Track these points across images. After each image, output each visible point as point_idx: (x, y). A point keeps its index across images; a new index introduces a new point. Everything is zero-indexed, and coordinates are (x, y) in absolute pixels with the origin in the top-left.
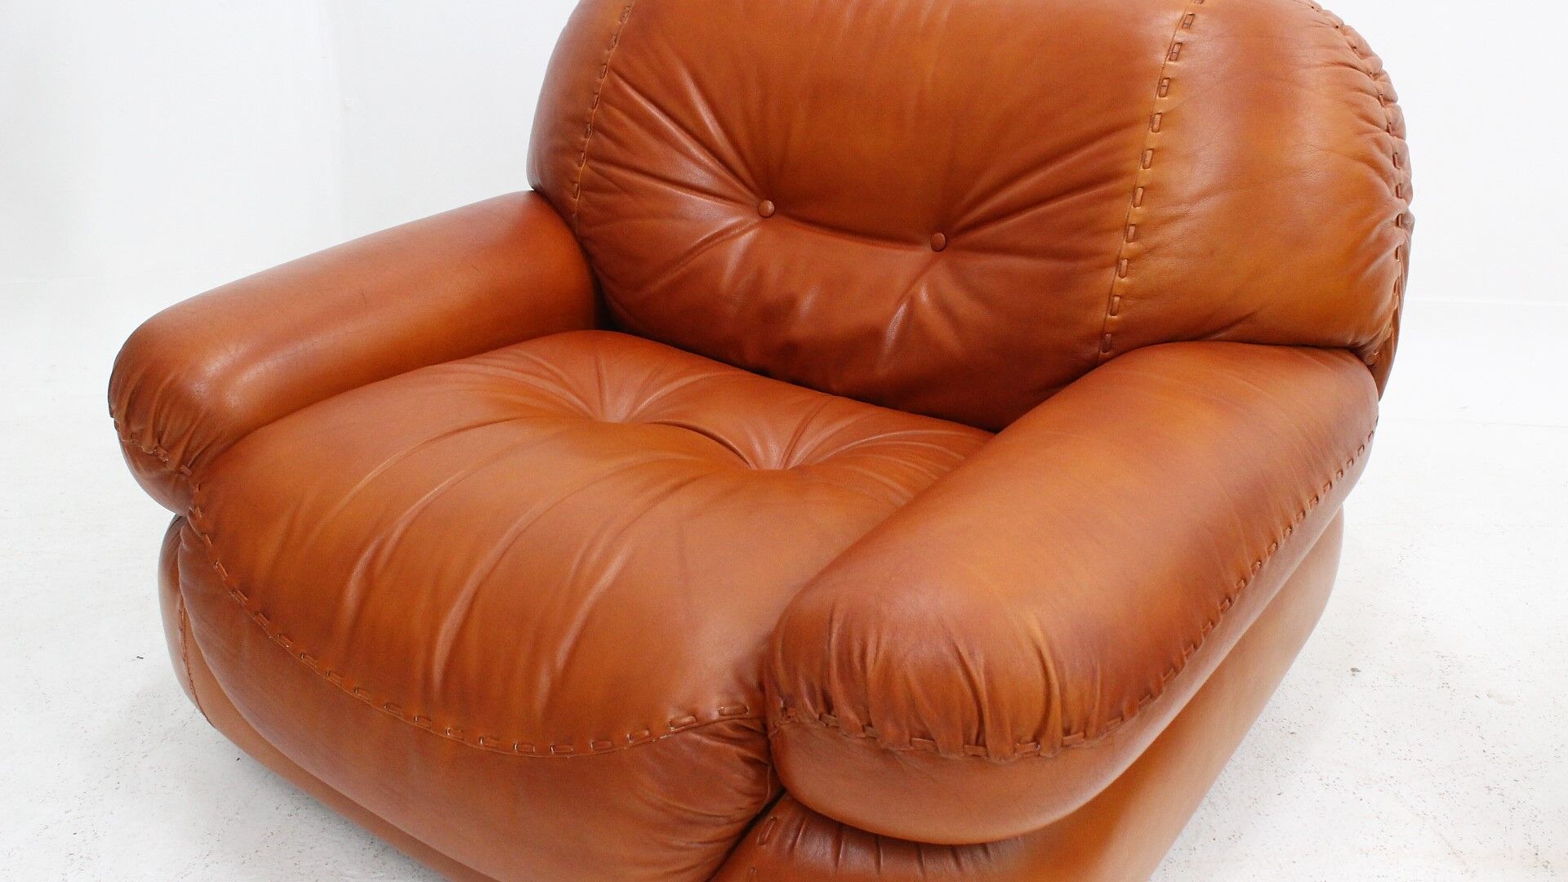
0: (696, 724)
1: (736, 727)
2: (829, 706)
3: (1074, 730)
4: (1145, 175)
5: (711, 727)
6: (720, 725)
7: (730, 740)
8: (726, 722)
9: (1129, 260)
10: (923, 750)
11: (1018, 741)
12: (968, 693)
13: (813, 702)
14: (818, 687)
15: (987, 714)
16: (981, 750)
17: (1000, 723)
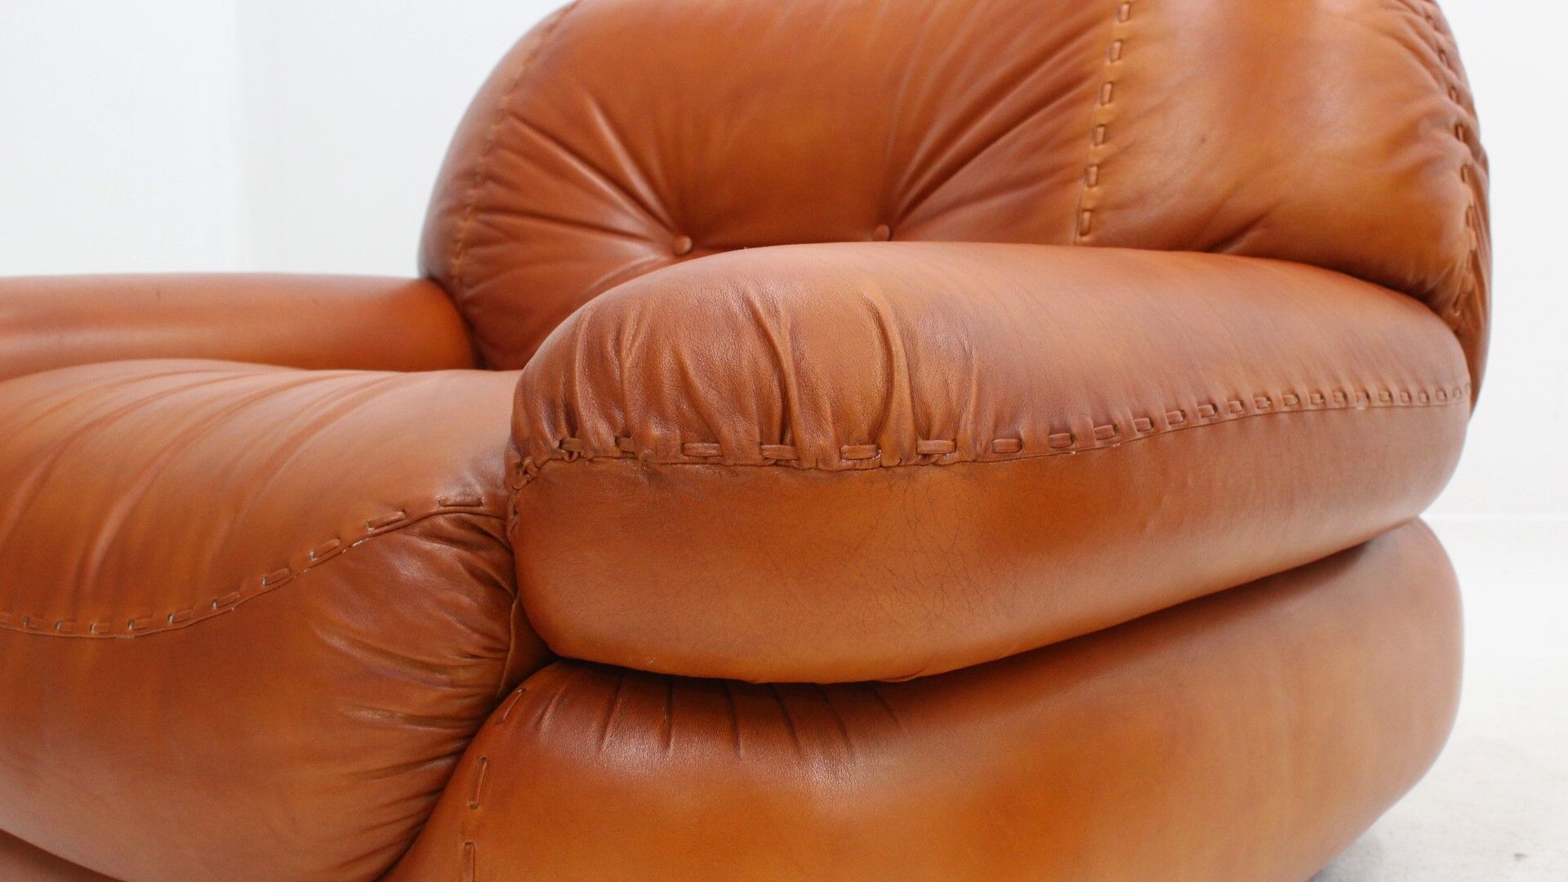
0: (406, 521)
1: (462, 524)
2: (574, 425)
3: (935, 430)
4: (1111, 67)
5: (426, 523)
6: (441, 521)
7: (451, 541)
8: (446, 516)
9: (1099, 166)
10: (705, 459)
11: (844, 436)
12: (764, 363)
13: (555, 428)
14: (560, 402)
15: (794, 392)
16: (787, 451)
17: (816, 409)
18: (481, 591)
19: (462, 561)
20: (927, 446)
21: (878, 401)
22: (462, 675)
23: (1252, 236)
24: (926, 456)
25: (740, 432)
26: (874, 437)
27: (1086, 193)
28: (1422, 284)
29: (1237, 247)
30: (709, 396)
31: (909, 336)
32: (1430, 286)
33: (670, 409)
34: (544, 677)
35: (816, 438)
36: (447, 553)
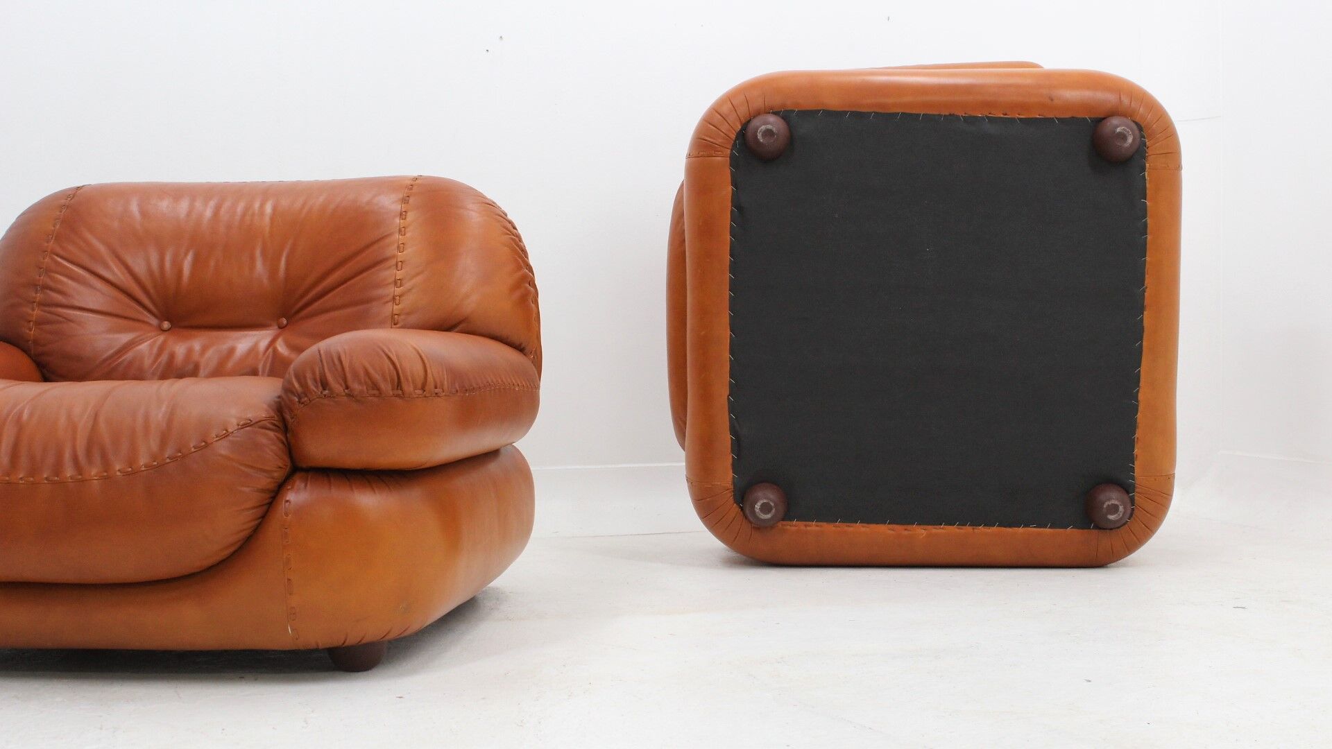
1: (272, 423)
2: (325, 387)
7: (269, 429)
8: (266, 421)
10: (374, 395)
11: (415, 388)
12: (391, 367)
13: (317, 387)
14: (318, 380)
15: (401, 375)
16: (400, 392)
17: (407, 380)
18: (281, 445)
19: (276, 436)
20: (436, 391)
21: (423, 377)
22: (276, 474)
23: (461, 327)
24: (436, 394)
25: (386, 387)
26: (423, 389)
27: (389, 309)
28: (520, 345)
29: (456, 330)
30: (377, 377)
31: (398, 356)
32: (523, 346)
33: (363, 380)
34: (297, 476)
35: (408, 388)
36: (271, 434)
